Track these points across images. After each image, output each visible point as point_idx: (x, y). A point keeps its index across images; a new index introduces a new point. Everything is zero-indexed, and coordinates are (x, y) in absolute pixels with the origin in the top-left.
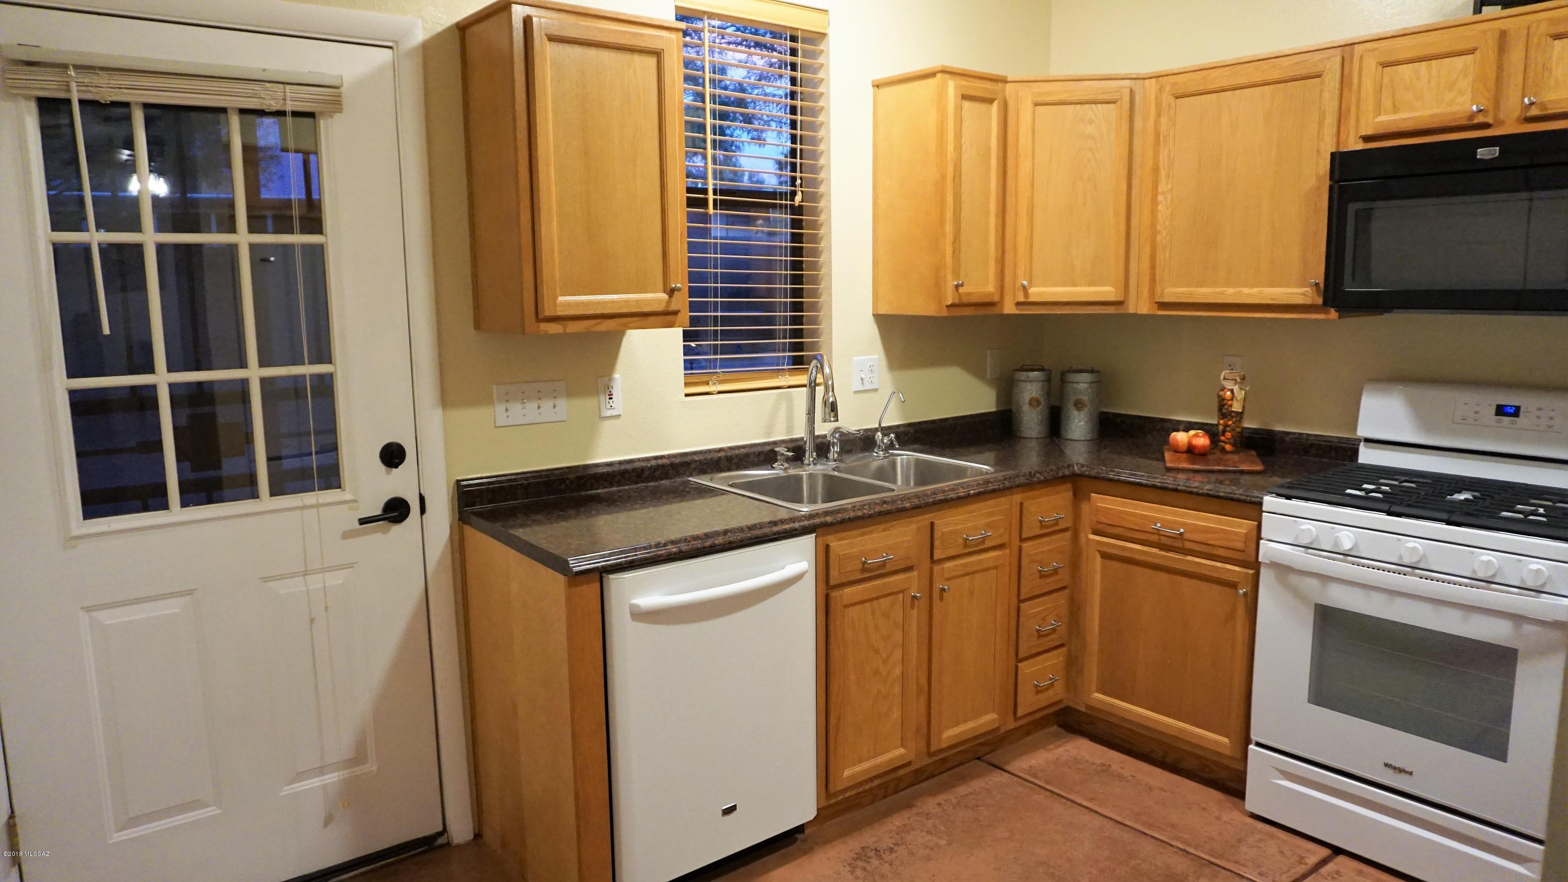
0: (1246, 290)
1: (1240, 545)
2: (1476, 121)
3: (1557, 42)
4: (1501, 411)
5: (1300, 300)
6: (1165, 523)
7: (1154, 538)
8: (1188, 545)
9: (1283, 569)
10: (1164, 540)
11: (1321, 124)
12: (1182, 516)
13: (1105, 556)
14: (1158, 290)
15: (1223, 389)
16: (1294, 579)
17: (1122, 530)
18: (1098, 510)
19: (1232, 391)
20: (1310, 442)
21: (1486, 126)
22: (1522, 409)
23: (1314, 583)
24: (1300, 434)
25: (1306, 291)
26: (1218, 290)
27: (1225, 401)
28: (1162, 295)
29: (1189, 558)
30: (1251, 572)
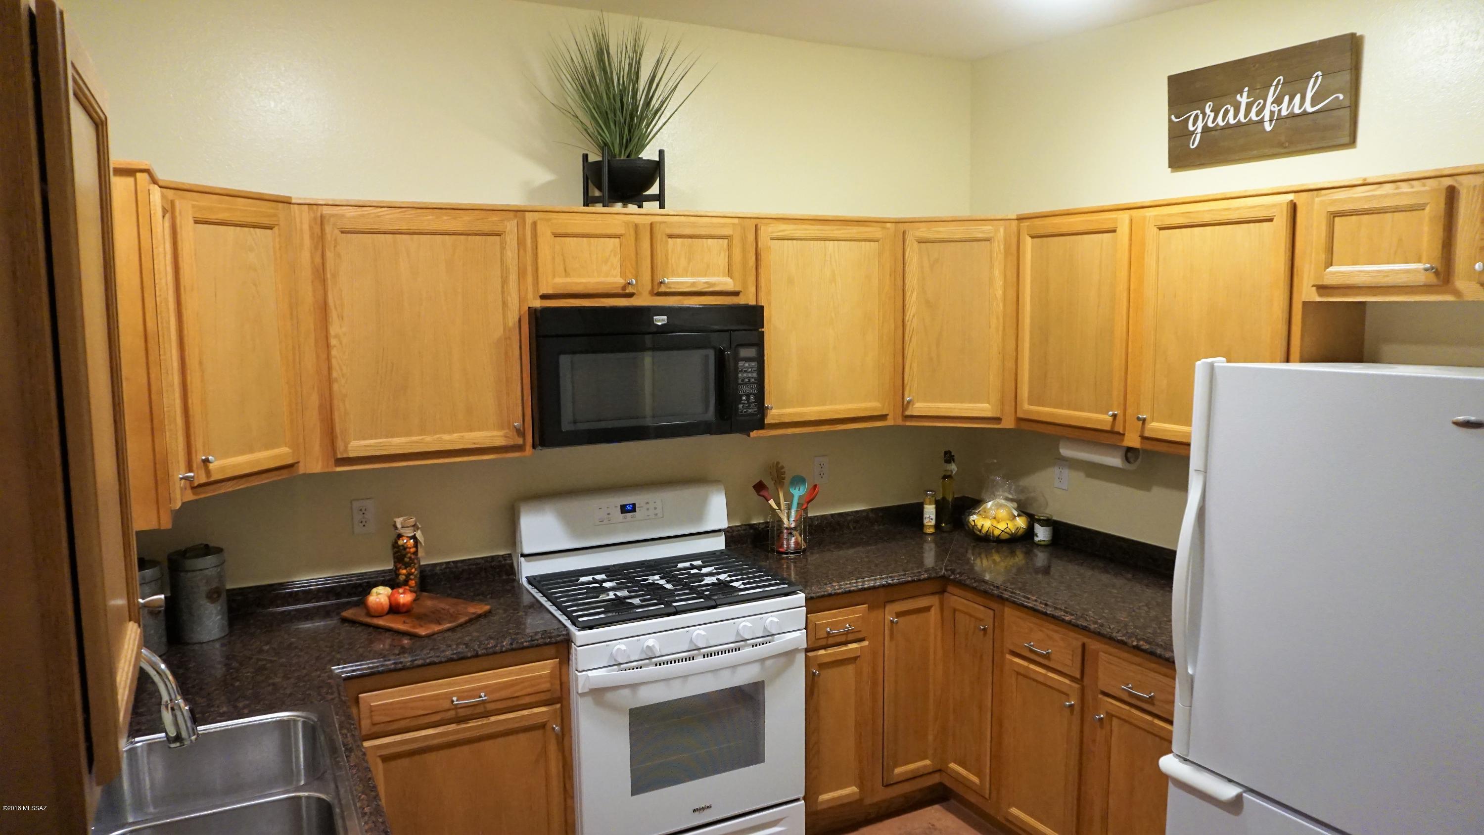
0: (446, 437)
1: (546, 686)
2: (627, 291)
3: (670, 240)
4: (624, 510)
5: (500, 442)
6: (461, 695)
7: (452, 714)
8: (490, 707)
9: (598, 693)
10: (462, 712)
11: (505, 281)
12: (479, 680)
13: (385, 759)
14: (340, 445)
15: (400, 536)
16: (610, 696)
17: (408, 720)
18: (371, 710)
19: (414, 537)
20: (460, 570)
21: (631, 295)
22: (637, 506)
23: (626, 692)
24: (448, 563)
25: (507, 433)
26: (414, 438)
27: (408, 550)
28: (346, 449)
29: (493, 719)
30: (558, 706)
